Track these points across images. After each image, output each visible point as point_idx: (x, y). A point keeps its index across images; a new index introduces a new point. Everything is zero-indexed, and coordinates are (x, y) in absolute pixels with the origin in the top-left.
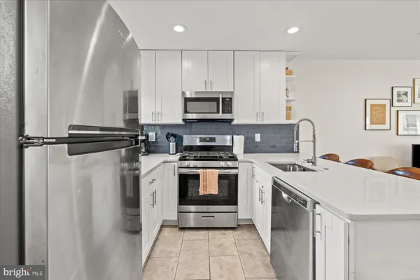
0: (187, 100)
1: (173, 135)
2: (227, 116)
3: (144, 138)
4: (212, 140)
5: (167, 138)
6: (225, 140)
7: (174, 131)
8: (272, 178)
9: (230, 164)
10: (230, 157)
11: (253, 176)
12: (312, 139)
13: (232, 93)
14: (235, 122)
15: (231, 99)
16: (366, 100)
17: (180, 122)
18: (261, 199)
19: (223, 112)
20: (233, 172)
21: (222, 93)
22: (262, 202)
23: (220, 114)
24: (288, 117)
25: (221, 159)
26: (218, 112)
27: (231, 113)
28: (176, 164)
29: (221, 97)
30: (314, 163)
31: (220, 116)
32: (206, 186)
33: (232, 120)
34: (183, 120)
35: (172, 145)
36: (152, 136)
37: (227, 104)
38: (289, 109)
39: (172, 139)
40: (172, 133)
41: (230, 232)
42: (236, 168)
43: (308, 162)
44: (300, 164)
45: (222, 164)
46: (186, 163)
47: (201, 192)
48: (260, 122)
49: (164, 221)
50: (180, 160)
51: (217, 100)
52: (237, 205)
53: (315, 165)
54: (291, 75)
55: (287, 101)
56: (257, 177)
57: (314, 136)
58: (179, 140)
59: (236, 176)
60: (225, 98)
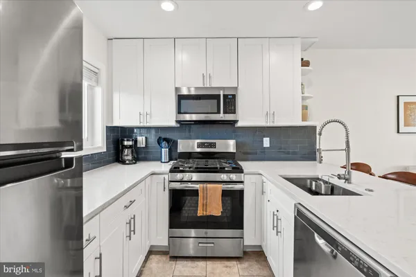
0: (181, 98)
1: (165, 139)
2: (229, 117)
3: (130, 143)
4: (213, 145)
5: (159, 143)
6: (227, 146)
7: (168, 135)
8: (295, 205)
9: (234, 177)
10: (233, 168)
11: (263, 193)
12: (344, 147)
13: (236, 88)
14: (239, 124)
15: (234, 96)
16: (398, 97)
17: (173, 124)
18: (275, 227)
19: (225, 112)
20: (238, 187)
21: (223, 88)
22: (277, 232)
23: (222, 115)
24: (304, 118)
25: (222, 170)
26: (219, 112)
27: (234, 113)
28: (166, 177)
29: (222, 93)
30: (348, 180)
31: (221, 116)
32: (206, 205)
33: (236, 122)
34: (178, 122)
35: (165, 152)
36: (141, 141)
37: (230, 102)
38: (305, 108)
39: (164, 144)
40: (165, 138)
41: (234, 263)
42: (242, 182)
43: (339, 178)
44: (326, 179)
45: (224, 177)
46: (179, 176)
47: (200, 213)
48: (269, 124)
49: (152, 246)
50: (171, 171)
51: (217, 97)
52: (243, 229)
53: (350, 183)
54: (308, 66)
55: (304, 99)
56: (268, 195)
57: (348, 143)
58: (172, 145)
59: (241, 192)
60: (228, 95)
